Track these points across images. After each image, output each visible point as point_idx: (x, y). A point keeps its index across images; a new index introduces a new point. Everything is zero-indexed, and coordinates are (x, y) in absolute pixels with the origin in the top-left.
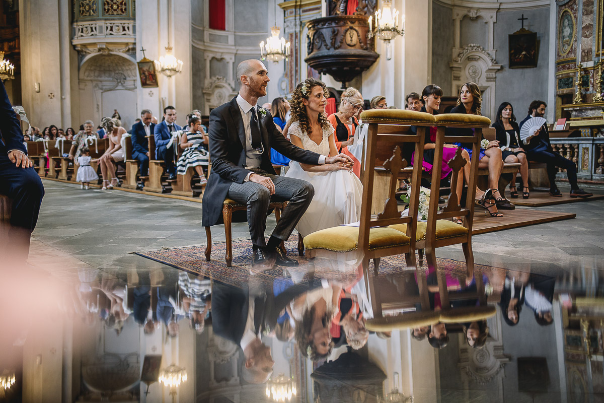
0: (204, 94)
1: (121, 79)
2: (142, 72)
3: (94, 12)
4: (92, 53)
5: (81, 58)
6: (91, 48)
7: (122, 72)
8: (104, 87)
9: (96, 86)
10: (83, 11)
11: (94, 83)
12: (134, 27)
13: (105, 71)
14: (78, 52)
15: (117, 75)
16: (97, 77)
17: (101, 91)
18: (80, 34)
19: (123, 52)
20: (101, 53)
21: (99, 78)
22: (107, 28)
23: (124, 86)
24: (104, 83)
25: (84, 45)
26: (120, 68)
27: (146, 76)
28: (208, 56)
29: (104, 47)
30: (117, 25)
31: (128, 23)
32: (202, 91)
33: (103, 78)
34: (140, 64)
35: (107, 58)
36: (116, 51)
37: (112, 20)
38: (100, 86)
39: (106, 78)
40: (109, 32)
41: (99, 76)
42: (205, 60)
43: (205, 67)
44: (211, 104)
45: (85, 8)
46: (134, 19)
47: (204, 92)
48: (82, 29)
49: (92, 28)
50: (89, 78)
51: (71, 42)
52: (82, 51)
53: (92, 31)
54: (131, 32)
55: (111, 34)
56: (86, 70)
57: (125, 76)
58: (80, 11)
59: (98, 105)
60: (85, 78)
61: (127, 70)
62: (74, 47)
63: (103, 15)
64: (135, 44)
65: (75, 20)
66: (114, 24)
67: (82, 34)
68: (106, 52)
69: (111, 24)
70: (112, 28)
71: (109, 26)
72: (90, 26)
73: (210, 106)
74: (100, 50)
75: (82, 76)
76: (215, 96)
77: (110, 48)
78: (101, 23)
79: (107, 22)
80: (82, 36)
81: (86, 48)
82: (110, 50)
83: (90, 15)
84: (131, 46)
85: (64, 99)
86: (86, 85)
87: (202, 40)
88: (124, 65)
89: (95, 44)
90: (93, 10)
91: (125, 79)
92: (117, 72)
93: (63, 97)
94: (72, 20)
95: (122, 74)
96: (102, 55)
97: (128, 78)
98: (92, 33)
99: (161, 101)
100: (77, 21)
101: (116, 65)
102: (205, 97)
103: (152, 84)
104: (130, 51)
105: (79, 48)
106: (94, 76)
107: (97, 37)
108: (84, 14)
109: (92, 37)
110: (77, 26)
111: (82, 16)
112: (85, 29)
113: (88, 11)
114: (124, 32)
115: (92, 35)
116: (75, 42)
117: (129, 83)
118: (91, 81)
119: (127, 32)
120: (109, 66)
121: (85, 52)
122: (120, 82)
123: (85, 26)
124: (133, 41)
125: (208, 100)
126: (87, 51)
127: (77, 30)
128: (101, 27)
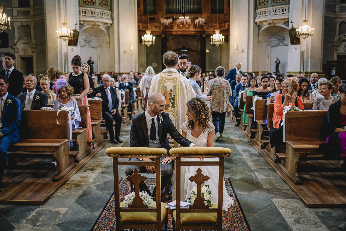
0: (333, 46)
1: (282, 40)
2: (291, 36)
3: (266, 3)
4: (265, 26)
5: (260, 29)
6: (265, 23)
7: (282, 35)
8: (272, 45)
9: (268, 44)
10: (261, 3)
11: (267, 43)
12: (289, 8)
13: (273, 35)
14: (258, 26)
15: (280, 37)
16: (269, 39)
17: (271, 47)
18: (259, 16)
19: (282, 24)
20: (270, 25)
21: (270, 40)
22: (273, 11)
23: (283, 44)
24: (273, 42)
25: (261, 22)
26: (281, 33)
27: (293, 38)
28: (338, 21)
29: (271, 22)
30: (279, 8)
31: (285, 7)
32: (332, 44)
33: (272, 40)
34: (290, 31)
35: (274, 28)
36: (278, 24)
37: (276, 6)
38: (270, 44)
39: (274, 40)
40: (274, 13)
41: (270, 38)
42: (336, 24)
43: (335, 29)
44: (338, 52)
46: (289, 4)
47: (333, 45)
48: (260, 13)
49: (265, 12)
50: (264, 40)
51: (254, 21)
52: (260, 25)
53: (265, 13)
54: (287, 12)
55: (275, 14)
56: (262, 35)
57: (284, 37)
58: (260, 3)
59: (268, 55)
60: (262, 40)
61: (285, 34)
62: (256, 23)
63: (271, 3)
64: (288, 19)
65: (257, 8)
66: (277, 8)
67: (260, 16)
68: (273, 25)
69: (275, 8)
70: (276, 10)
71: (274, 9)
72: (264, 11)
73: (337, 53)
74: (269, 24)
75: (260, 39)
76: (342, 47)
77: (275, 22)
78: (270, 8)
79: (273, 7)
80: (260, 17)
81: (263, 23)
82: (275, 24)
83: (264, 4)
84: (286, 20)
85: (249, 53)
86: (262, 44)
87: (334, 11)
88: (283, 31)
89: (266, 21)
90: (266, 2)
91: (285, 39)
92: (280, 35)
93: (249, 52)
94: (256, 8)
95: (282, 36)
96: (270, 27)
97: (286, 39)
98: (265, 15)
99: (302, 52)
100: (258, 9)
101: (279, 31)
102: (334, 48)
103: (296, 42)
104: (286, 23)
105: (258, 24)
106: (267, 38)
107: (268, 17)
108: (262, 4)
109: (265, 17)
110: (258, 11)
111: (260, 6)
112: (261, 13)
113: (263, 2)
114: (283, 12)
115: (265, 16)
116: (256, 21)
117: (286, 42)
118: (265, 41)
119: (285, 12)
120: (275, 32)
121: (262, 26)
122: (281, 41)
123: (262, 11)
124: (288, 17)
125: (337, 50)
126: (263, 25)
127: (258, 14)
128: (270, 11)
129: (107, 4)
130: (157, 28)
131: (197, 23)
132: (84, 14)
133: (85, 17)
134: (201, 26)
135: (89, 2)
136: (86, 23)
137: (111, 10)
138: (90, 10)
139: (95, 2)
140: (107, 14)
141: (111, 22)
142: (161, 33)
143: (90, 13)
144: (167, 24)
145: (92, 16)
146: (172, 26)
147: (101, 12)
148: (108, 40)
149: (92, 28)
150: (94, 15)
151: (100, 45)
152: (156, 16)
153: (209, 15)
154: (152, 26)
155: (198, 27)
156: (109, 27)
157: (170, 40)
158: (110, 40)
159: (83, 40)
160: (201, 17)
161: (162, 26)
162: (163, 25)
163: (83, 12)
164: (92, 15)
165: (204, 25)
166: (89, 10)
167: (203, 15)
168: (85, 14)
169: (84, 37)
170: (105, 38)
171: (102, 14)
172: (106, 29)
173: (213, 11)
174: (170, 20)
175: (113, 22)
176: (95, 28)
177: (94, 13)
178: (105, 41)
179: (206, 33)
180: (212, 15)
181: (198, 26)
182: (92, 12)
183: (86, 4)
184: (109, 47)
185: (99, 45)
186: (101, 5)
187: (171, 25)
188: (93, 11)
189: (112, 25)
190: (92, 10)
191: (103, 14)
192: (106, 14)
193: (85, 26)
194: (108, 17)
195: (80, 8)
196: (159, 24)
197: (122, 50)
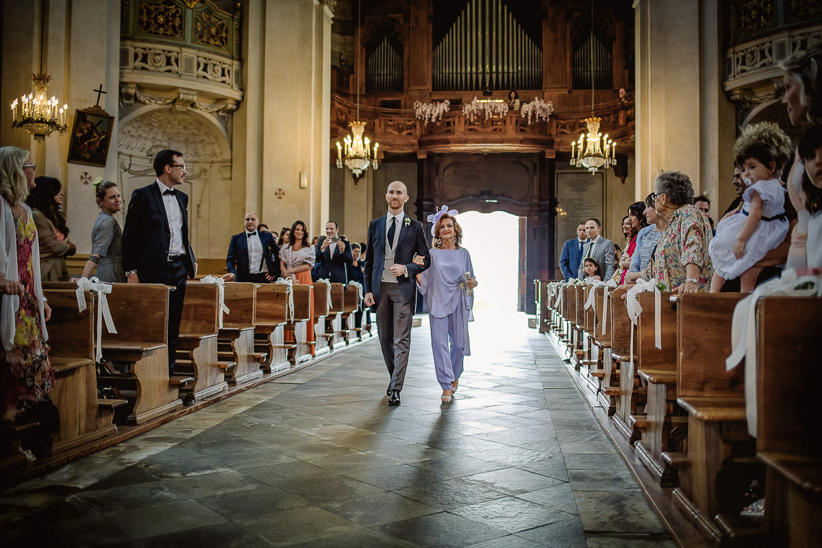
3: (768, 20)
4: (763, 102)
5: (742, 115)
6: (760, 94)
10: (746, 22)
14: (736, 105)
18: (740, 67)
22: (795, 45)
25: (747, 89)
37: (805, 26)
45: (750, 17)
48: (744, 57)
49: (762, 52)
51: (722, 86)
52: (744, 101)
53: (763, 57)
58: (740, 24)
62: (728, 94)
63: (786, 20)
65: (732, 42)
67: (744, 67)
69: (803, 35)
70: (804, 42)
71: (799, 39)
72: (759, 48)
78: (782, 38)
79: (795, 33)
80: (743, 71)
81: (753, 94)
83: (759, 27)
89: (768, 82)
90: (766, 16)
94: (725, 46)
98: (764, 61)
100: (734, 45)
105: (737, 96)
107: (773, 66)
108: (748, 28)
109: (764, 68)
110: (734, 53)
111: (743, 33)
112: (748, 57)
113: (755, 20)
115: (764, 65)
116: (731, 85)
121: (750, 102)
123: (749, 51)
126: (754, 100)
127: (734, 63)
128: (781, 47)
129: (226, 38)
130: (404, 133)
131: (527, 115)
132: (138, 64)
133: (144, 72)
134: (541, 126)
135: (160, 26)
136: (148, 94)
137: (241, 58)
138: (160, 52)
139: (181, 27)
140: (223, 70)
141: (237, 95)
142: (417, 148)
143: (163, 59)
144: (433, 120)
145: (169, 71)
146: (448, 124)
147: (202, 61)
148: (227, 156)
149: (170, 111)
150: (174, 67)
151: (204, 171)
152: (402, 98)
153: (566, 92)
154: (387, 126)
155: (532, 127)
156: (231, 112)
157: (445, 170)
158: (233, 157)
159: (144, 154)
160: (542, 97)
161: (418, 126)
162: (422, 122)
163: (136, 56)
164: (168, 68)
165: (551, 121)
166: (157, 52)
167: (546, 94)
168: (144, 65)
169: (149, 145)
170: (218, 151)
171: (206, 65)
172: (221, 119)
173: (579, 83)
174: (443, 107)
175: (243, 97)
176: (178, 112)
177: (177, 60)
178: (220, 158)
179: (555, 147)
180: (575, 92)
181: (529, 123)
182: (168, 60)
183: (151, 32)
184: (231, 178)
185: (197, 171)
186: (201, 37)
187: (446, 122)
188: (173, 56)
189: (242, 105)
190: (169, 52)
191: (209, 69)
192: (219, 68)
193: (144, 103)
194: (227, 79)
195: (129, 43)
196: (409, 121)
197: (270, 186)
